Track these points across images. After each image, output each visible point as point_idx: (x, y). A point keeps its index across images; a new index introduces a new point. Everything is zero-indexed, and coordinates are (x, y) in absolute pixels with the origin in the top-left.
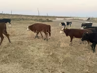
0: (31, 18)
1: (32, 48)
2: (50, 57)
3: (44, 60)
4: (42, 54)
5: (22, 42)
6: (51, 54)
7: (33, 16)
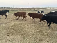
0: (25, 9)
1: (27, 27)
2: (38, 32)
3: (35, 33)
4: (33, 30)
5: (21, 23)
6: (39, 30)
7: (26, 8)
